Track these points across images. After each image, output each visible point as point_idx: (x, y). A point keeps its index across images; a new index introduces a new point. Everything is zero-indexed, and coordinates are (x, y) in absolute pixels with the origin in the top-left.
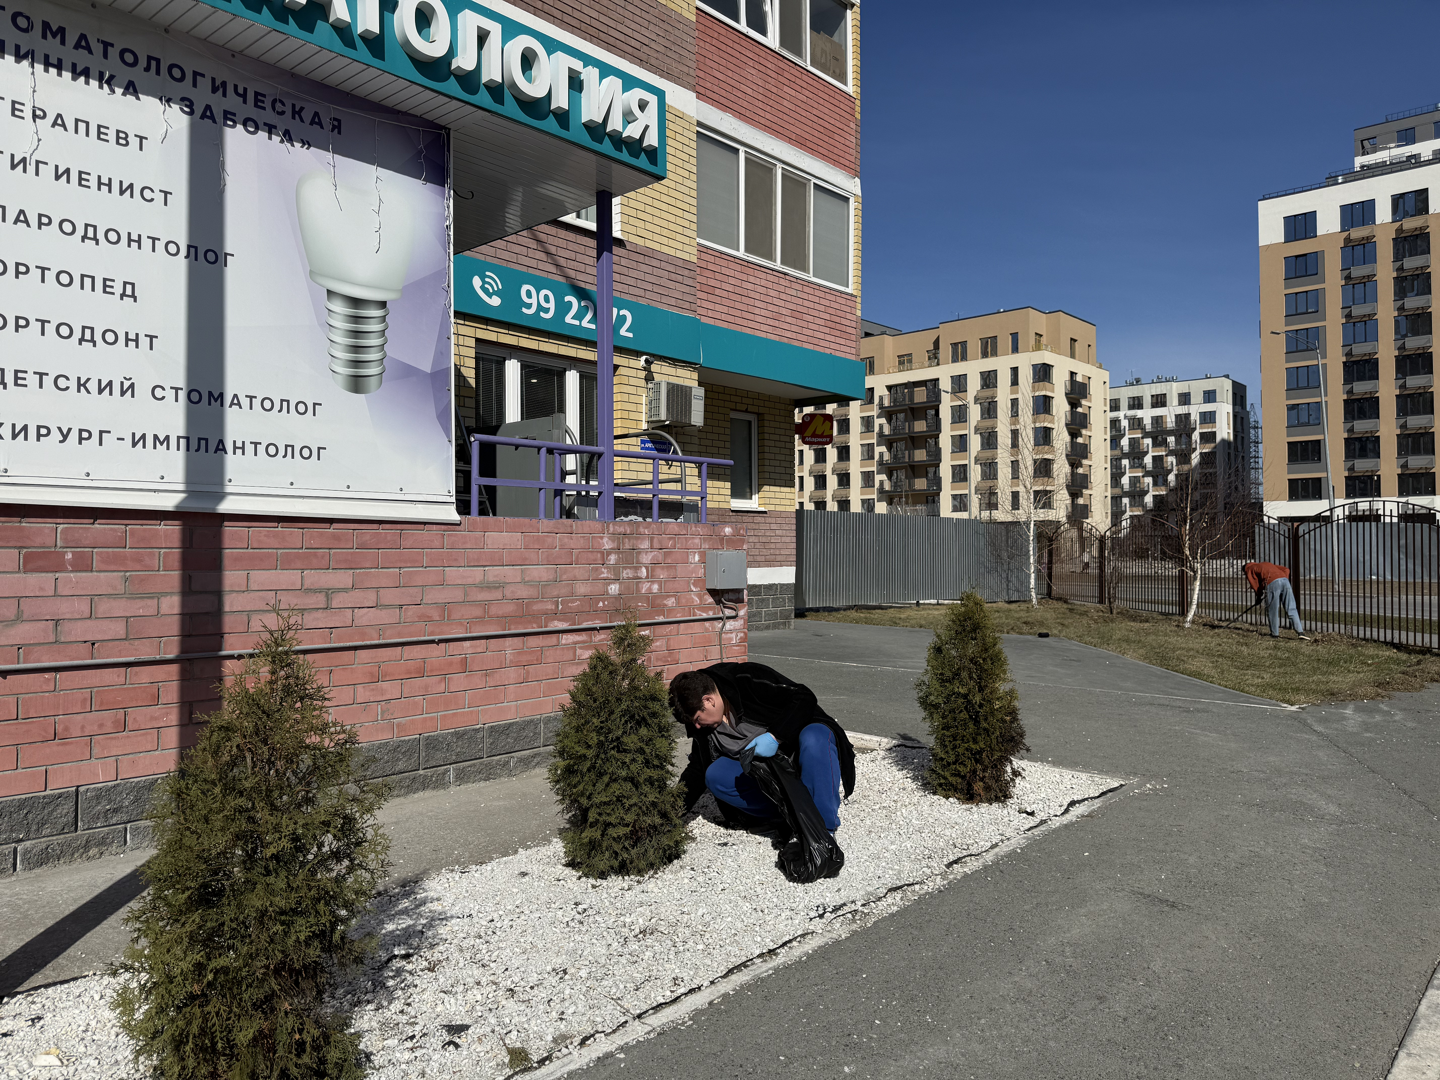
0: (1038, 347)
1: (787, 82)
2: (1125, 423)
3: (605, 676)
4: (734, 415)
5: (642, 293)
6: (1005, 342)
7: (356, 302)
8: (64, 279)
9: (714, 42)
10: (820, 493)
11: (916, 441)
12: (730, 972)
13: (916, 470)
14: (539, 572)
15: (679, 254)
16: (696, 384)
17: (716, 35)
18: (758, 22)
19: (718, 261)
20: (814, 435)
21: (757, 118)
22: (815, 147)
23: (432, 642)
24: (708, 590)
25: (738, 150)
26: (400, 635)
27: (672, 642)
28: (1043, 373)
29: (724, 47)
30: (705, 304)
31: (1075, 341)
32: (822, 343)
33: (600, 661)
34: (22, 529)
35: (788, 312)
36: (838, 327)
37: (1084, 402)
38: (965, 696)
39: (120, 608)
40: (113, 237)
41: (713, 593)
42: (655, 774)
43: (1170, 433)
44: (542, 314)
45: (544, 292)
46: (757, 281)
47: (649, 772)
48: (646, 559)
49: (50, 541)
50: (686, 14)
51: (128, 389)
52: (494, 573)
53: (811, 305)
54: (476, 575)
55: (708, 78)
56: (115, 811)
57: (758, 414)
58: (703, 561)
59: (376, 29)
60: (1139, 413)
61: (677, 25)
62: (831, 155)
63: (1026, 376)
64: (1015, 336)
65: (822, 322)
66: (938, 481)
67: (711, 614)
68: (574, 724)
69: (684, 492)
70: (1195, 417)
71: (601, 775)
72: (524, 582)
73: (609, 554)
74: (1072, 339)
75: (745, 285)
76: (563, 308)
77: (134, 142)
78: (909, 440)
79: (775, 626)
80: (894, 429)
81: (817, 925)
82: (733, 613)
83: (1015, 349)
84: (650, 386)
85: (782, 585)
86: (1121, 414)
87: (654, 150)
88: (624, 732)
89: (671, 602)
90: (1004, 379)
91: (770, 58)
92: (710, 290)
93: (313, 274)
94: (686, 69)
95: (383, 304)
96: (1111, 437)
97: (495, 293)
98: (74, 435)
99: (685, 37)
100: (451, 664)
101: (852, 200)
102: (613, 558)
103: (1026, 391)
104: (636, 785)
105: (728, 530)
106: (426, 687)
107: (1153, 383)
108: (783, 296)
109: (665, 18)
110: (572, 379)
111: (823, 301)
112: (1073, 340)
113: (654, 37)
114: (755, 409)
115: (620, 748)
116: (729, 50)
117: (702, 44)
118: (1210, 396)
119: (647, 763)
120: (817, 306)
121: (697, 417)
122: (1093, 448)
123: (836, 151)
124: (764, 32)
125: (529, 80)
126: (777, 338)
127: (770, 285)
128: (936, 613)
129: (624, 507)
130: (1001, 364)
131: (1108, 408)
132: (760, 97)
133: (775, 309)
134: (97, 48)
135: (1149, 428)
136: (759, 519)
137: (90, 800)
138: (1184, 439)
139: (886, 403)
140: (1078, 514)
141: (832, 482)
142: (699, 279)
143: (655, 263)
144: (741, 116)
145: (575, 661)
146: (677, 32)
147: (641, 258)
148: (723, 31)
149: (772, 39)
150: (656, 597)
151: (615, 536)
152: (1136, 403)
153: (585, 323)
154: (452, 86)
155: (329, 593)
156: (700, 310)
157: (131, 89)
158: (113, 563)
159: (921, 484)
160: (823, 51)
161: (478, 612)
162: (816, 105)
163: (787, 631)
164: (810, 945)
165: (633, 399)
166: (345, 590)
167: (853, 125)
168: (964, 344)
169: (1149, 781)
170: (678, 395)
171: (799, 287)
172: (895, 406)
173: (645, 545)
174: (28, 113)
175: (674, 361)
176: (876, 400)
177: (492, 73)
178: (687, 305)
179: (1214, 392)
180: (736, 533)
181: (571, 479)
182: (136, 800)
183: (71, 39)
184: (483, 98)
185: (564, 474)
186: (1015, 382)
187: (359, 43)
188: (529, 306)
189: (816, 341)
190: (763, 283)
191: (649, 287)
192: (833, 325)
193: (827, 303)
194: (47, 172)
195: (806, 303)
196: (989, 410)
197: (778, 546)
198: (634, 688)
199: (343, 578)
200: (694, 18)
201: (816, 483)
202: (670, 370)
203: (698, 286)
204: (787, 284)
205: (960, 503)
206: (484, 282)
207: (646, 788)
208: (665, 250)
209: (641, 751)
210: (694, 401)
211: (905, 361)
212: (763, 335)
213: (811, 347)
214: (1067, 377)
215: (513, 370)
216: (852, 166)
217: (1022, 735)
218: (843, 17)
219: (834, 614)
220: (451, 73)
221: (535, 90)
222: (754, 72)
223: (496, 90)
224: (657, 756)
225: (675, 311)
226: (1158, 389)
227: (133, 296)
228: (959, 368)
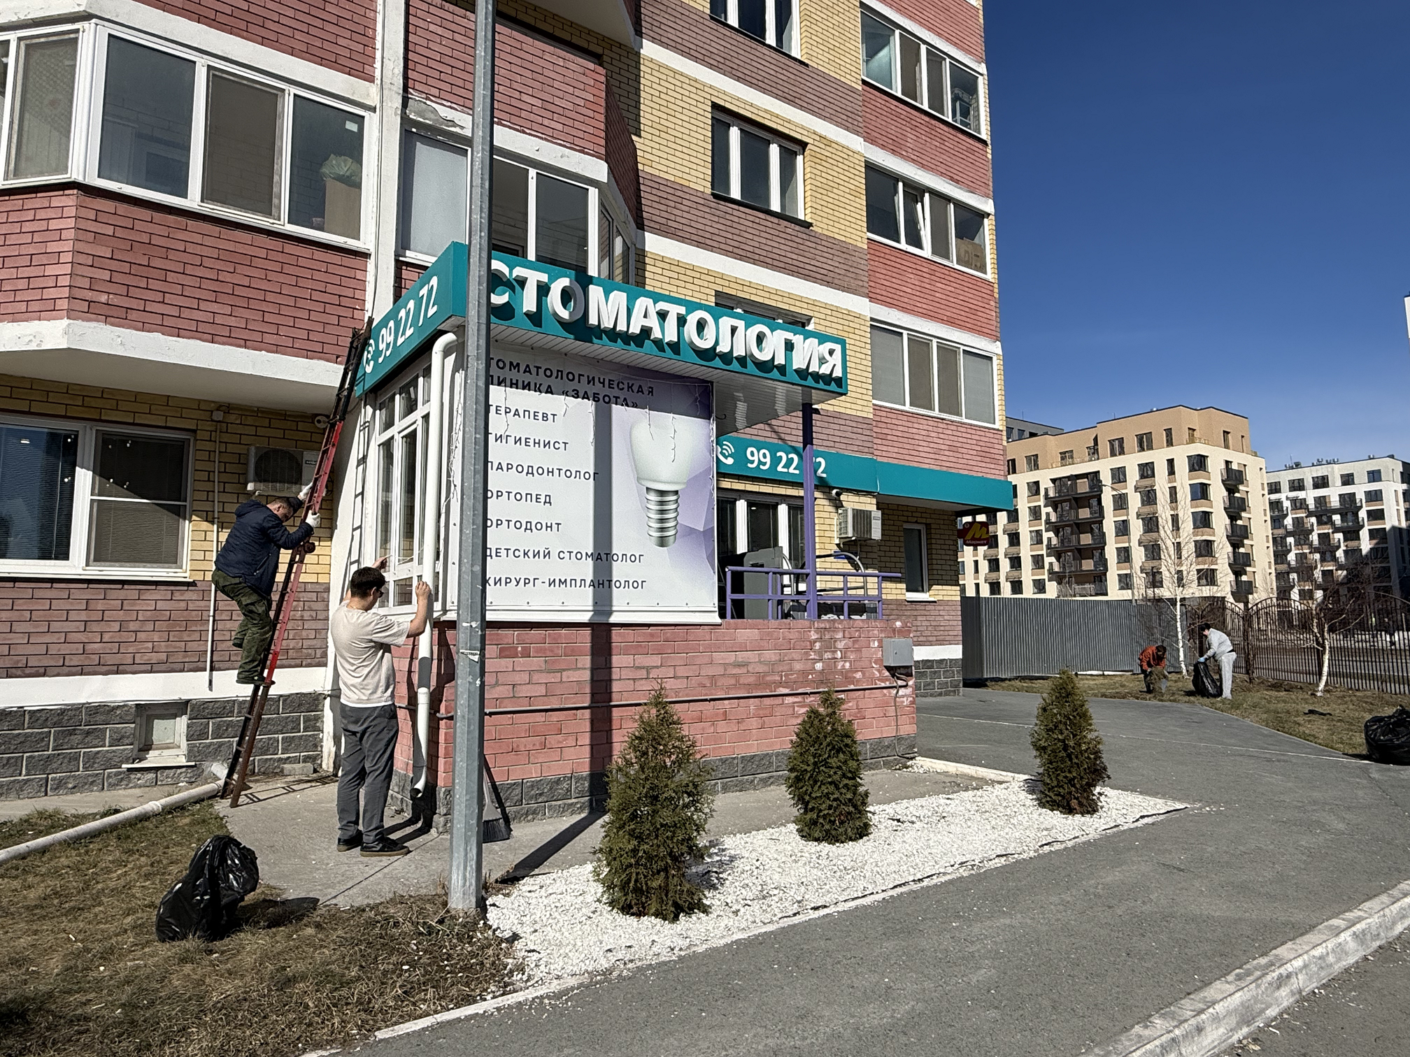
0: (1192, 440)
1: (938, 279)
2: (1287, 504)
3: (816, 722)
4: (906, 526)
5: (832, 444)
6: (1159, 437)
7: (662, 493)
8: (519, 497)
9: (881, 260)
10: (994, 575)
11: (1082, 527)
12: (895, 887)
13: (1083, 553)
14: (771, 655)
15: (859, 414)
16: (874, 507)
17: (883, 255)
18: (915, 240)
19: (889, 415)
20: (973, 539)
21: (916, 309)
22: (962, 323)
23: (706, 700)
24: (886, 667)
25: (902, 334)
26: (687, 696)
27: (860, 703)
28: (1198, 463)
29: (888, 262)
30: (880, 447)
31: (1228, 433)
32: (976, 469)
33: (813, 713)
34: (498, 634)
35: (946, 448)
36: (988, 455)
37: (1241, 487)
38: (1063, 741)
39: (543, 678)
40: (541, 471)
41: (889, 668)
42: (850, 783)
43: (1335, 511)
44: (761, 467)
45: (762, 451)
46: (921, 426)
47: (846, 781)
48: (840, 645)
49: (511, 641)
50: (859, 245)
51: (547, 554)
52: (742, 656)
53: (965, 440)
54: (731, 657)
55: (878, 286)
56: (541, 795)
57: (926, 524)
58: (880, 646)
59: (676, 340)
60: (1301, 495)
61: (854, 253)
62: (975, 327)
63: (1182, 467)
64: (1169, 432)
65: (975, 453)
66: (1103, 562)
67: (888, 684)
68: (799, 751)
69: (866, 596)
70: (1360, 496)
71: (815, 782)
72: (760, 662)
73: (815, 642)
74: (1224, 432)
75: (910, 430)
76: (776, 461)
77: (550, 417)
78: (1075, 527)
79: (947, 694)
80: (1060, 517)
81: (950, 870)
82: (904, 683)
83: (1170, 443)
84: (840, 511)
85: (951, 660)
86: (1282, 496)
87: (840, 379)
88: (829, 756)
89: (859, 675)
90: (1161, 470)
91: (924, 264)
92: (884, 436)
93: (639, 479)
94: (861, 283)
95: (676, 492)
96: (1271, 517)
97: (729, 456)
98: (522, 582)
99: (859, 260)
100: (717, 715)
101: (995, 358)
102: (818, 645)
103: (1184, 481)
104: (837, 788)
105: (898, 624)
106: (703, 729)
107: (1313, 465)
108: (941, 436)
109: (845, 250)
110: (783, 510)
111: (974, 437)
112: (1226, 433)
113: (837, 265)
114: (924, 521)
115: (827, 765)
116: (893, 264)
117: (872, 263)
118: (1374, 476)
119: (844, 776)
120: (969, 441)
121: (876, 534)
122: (1254, 529)
123: (979, 324)
124: (920, 246)
125: (761, 351)
126: (938, 468)
127: (930, 428)
128: (1092, 682)
129: (824, 609)
130: (1158, 457)
131: (1266, 492)
132: (918, 294)
133: (935, 446)
134: (534, 371)
135: (1312, 506)
136: (929, 607)
137: (528, 787)
138: (1350, 516)
139: (1051, 494)
140: (1243, 590)
141: (1005, 565)
142: (875, 429)
143: (842, 422)
144: (904, 309)
145: (794, 715)
146: (853, 258)
147: (831, 420)
148: (888, 251)
149: (927, 252)
150: (848, 671)
151: (818, 630)
152: (1297, 485)
153: (791, 470)
154: (717, 362)
155: (648, 669)
156: (876, 453)
157: (549, 391)
158: (541, 653)
159: (1088, 565)
160: (966, 252)
161: (733, 681)
162: (962, 292)
163: (957, 697)
164: (943, 879)
165: (827, 521)
166: (657, 667)
167: (992, 303)
168: (1121, 441)
169: (1209, 806)
170: (862, 518)
171: (955, 428)
172: (1060, 496)
173: (840, 635)
174: (503, 412)
175: (857, 492)
176: (1042, 492)
177: (739, 351)
178: (866, 450)
179: (1379, 471)
180: (905, 625)
181: (787, 591)
182: (551, 789)
183: (522, 368)
184: (735, 365)
185: (783, 586)
186: (1172, 472)
187: (666, 347)
188: (752, 462)
189: (969, 468)
190: (926, 427)
191: (838, 439)
192: (984, 454)
193: (978, 438)
194: (511, 440)
195: (960, 439)
196: (1149, 497)
197: (947, 628)
198: (834, 730)
199: (655, 660)
200: (866, 247)
201: (990, 567)
202: (856, 498)
203: (875, 435)
204: (945, 426)
205: (1126, 582)
206: (722, 449)
207: (844, 791)
208: (849, 412)
209: (839, 768)
210: (873, 521)
211: (1066, 457)
212: (926, 466)
213: (966, 472)
214: (1223, 466)
215: (741, 507)
216: (994, 333)
217: (1105, 769)
218: (982, 223)
219: (999, 683)
220: (717, 355)
221: (764, 356)
222: (912, 276)
223: (742, 360)
224: (850, 772)
225: (858, 455)
226: (1320, 471)
227: (550, 503)
228: (1118, 462)
